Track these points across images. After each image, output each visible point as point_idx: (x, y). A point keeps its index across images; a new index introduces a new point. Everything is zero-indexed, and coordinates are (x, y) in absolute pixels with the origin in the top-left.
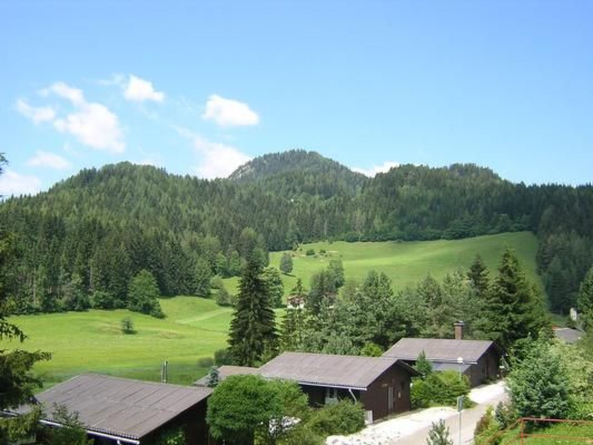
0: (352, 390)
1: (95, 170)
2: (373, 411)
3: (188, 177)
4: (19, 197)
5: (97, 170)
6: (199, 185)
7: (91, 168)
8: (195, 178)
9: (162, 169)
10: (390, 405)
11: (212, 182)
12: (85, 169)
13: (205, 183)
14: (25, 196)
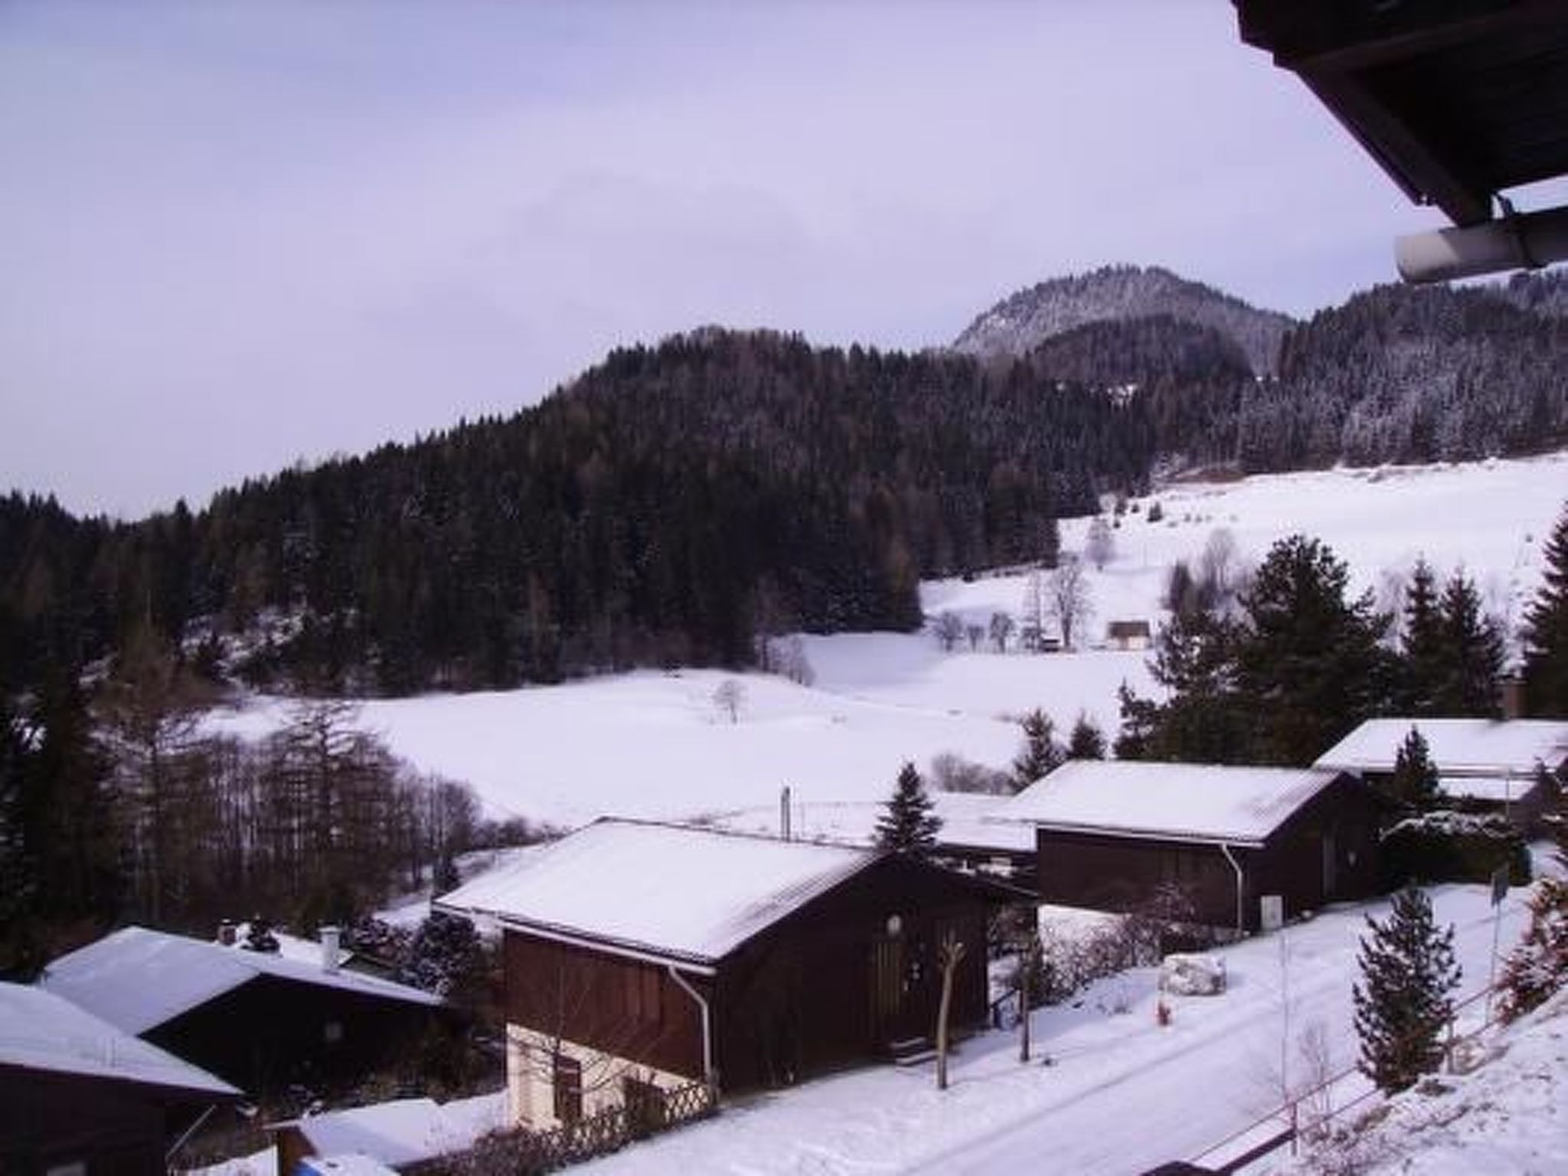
0: (1228, 847)
1: (641, 348)
2: (1284, 899)
3: (856, 349)
4: (476, 421)
5: (647, 348)
6: (883, 364)
7: (632, 345)
8: (874, 352)
9: (794, 334)
10: (1328, 882)
11: (915, 357)
12: (620, 350)
13: (897, 362)
14: (491, 419)
